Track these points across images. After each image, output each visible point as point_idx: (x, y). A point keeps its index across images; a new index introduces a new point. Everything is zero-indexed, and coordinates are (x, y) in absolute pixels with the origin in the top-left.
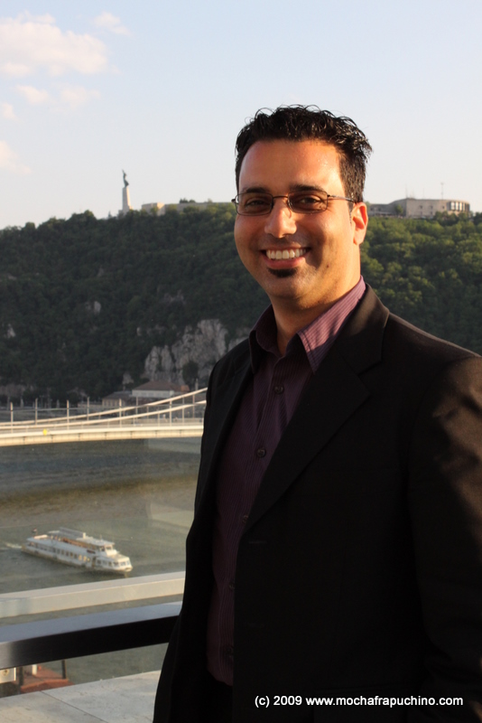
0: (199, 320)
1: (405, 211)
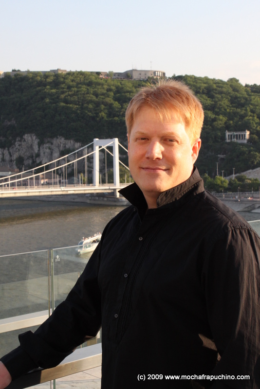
0: (24, 134)
1: (132, 76)
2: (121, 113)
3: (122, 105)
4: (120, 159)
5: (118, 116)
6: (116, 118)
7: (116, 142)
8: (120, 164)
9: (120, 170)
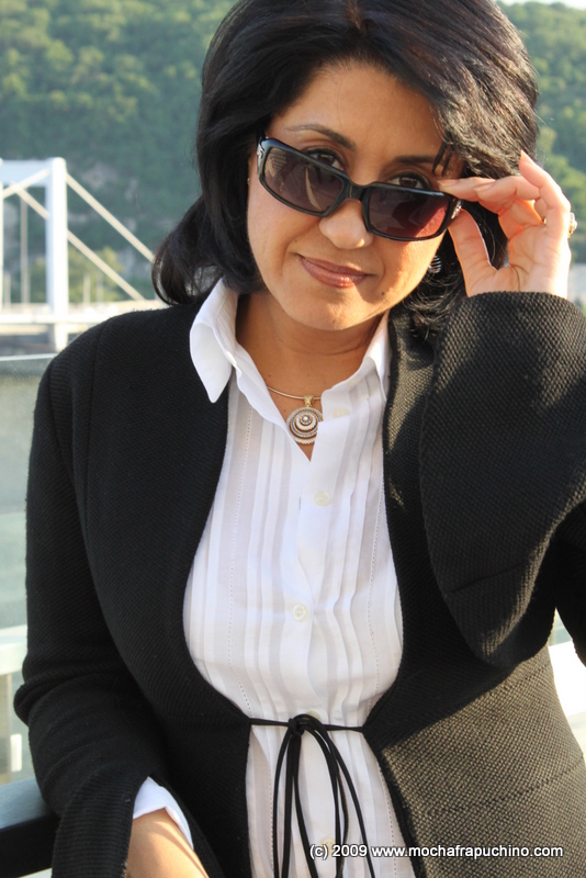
2: (74, 79)
3: (76, 54)
4: (72, 227)
5: (63, 88)
6: (58, 96)
7: (55, 173)
8: (70, 244)
9: (72, 265)
